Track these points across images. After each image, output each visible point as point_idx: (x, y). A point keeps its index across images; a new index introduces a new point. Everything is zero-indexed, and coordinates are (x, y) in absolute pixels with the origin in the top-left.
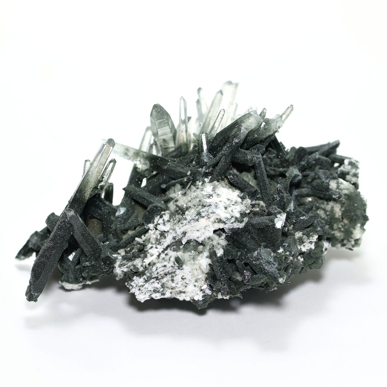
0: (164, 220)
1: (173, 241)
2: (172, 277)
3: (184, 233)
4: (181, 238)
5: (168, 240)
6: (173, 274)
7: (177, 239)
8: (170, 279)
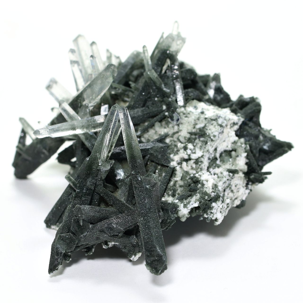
0: (191, 150)
1: (209, 161)
2: (230, 188)
3: (216, 149)
4: (215, 155)
5: (206, 163)
6: (230, 186)
7: (211, 159)
8: (230, 191)
